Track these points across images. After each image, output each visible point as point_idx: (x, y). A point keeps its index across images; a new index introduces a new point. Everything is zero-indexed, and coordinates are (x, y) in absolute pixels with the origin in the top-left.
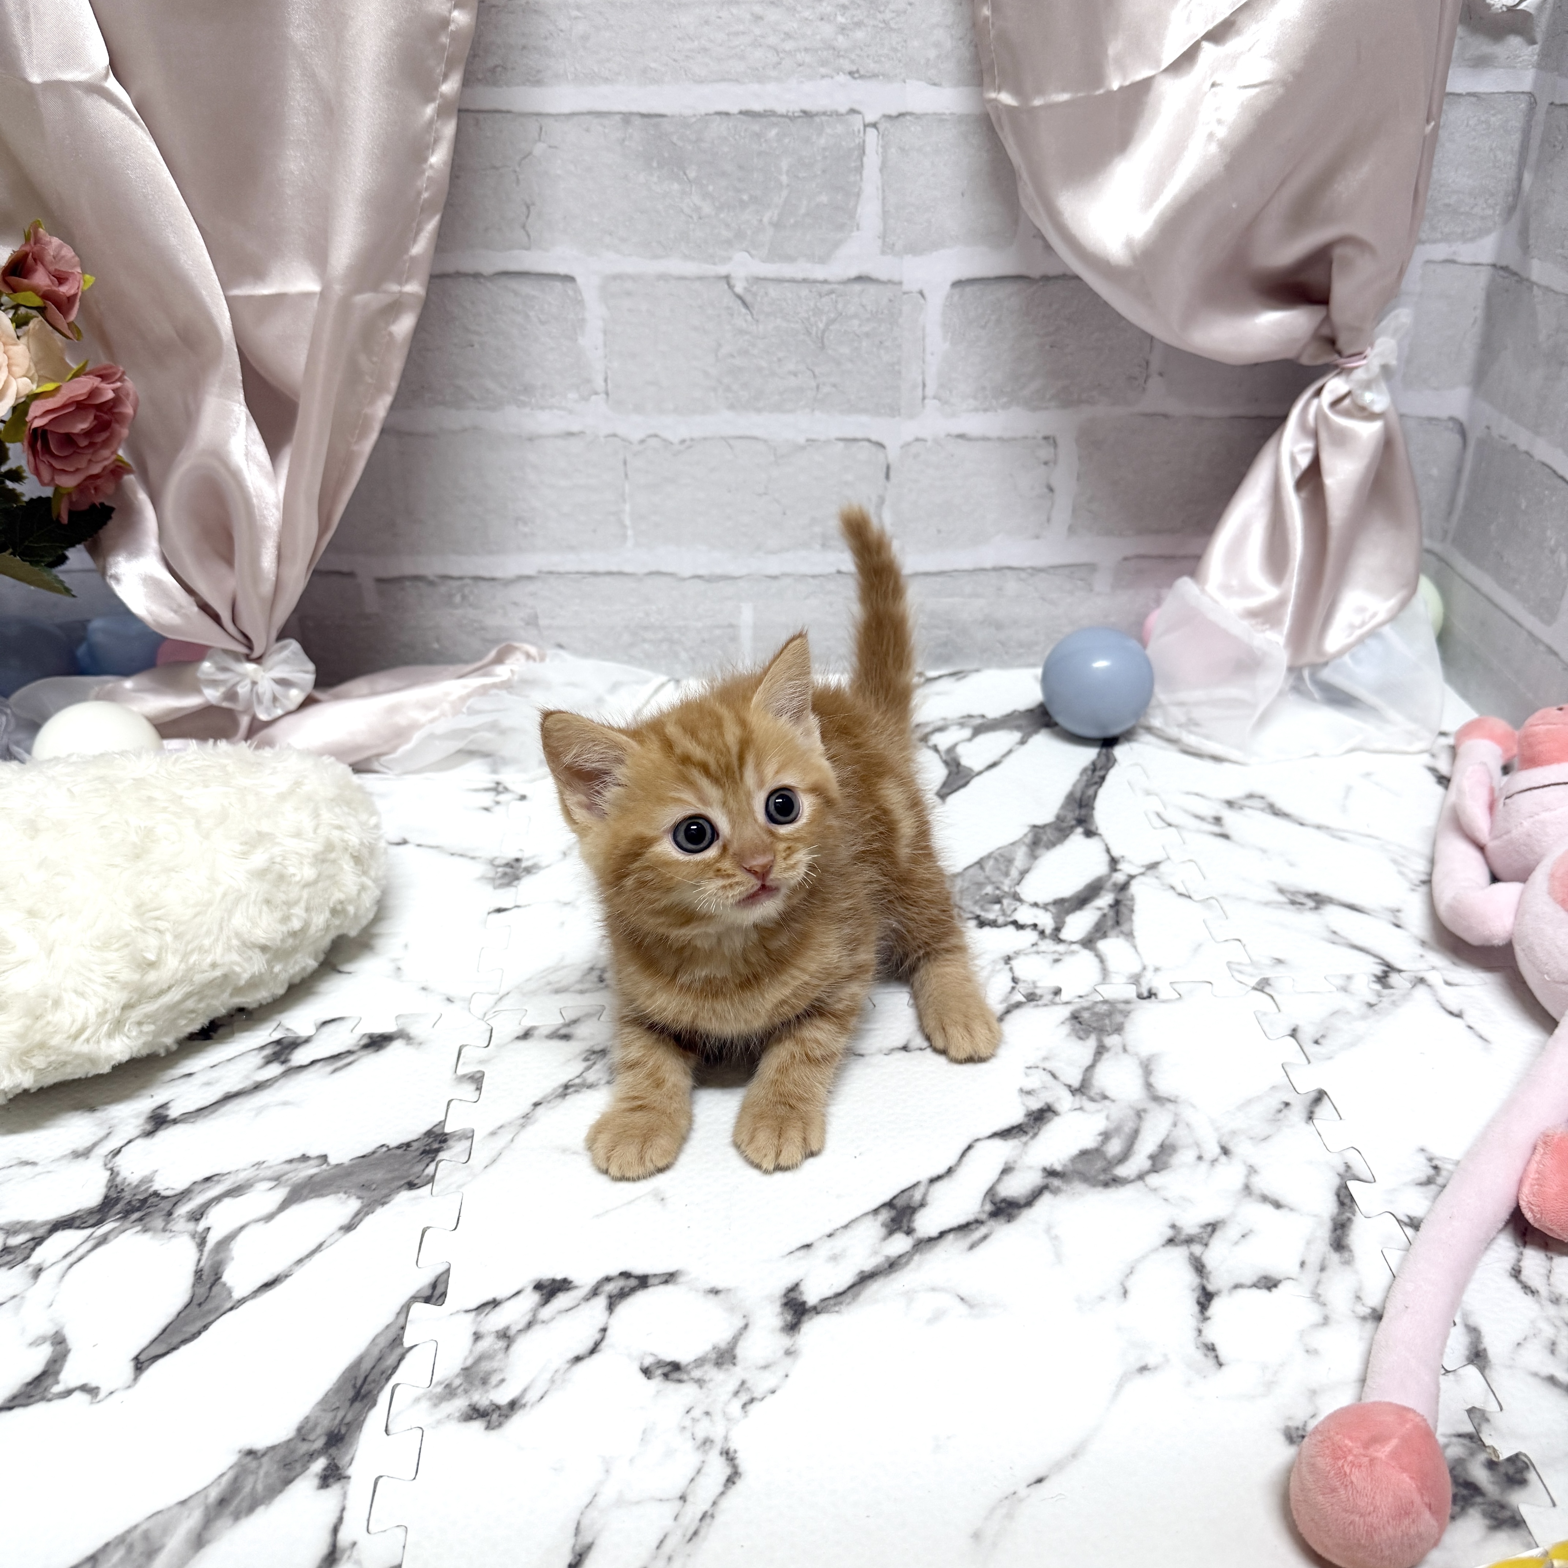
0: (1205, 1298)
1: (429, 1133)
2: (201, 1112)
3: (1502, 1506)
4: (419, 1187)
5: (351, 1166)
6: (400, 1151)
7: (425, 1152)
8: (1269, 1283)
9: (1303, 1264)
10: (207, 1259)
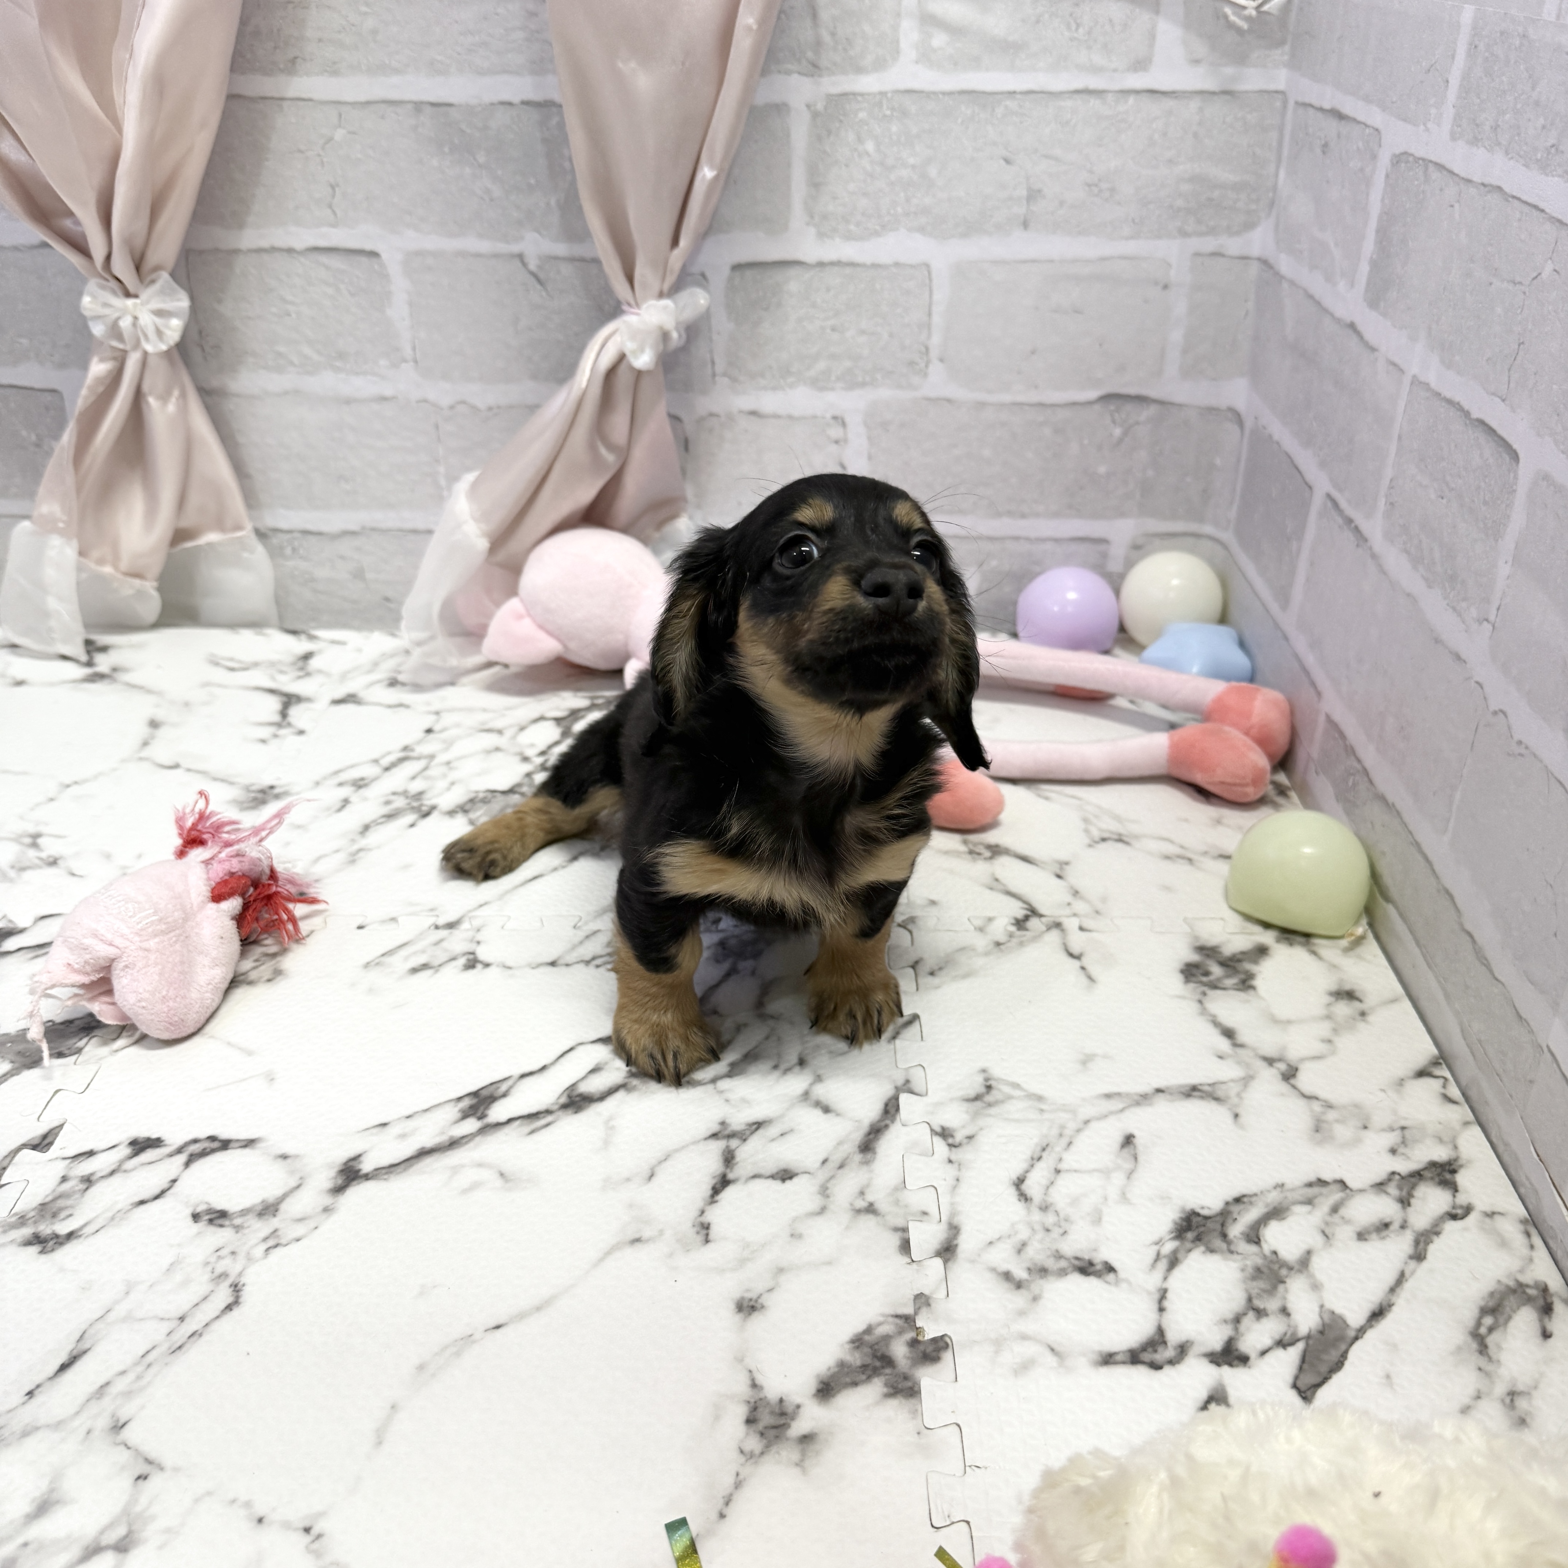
0: (721, 1185)
3: (906, 1378)
4: (68, 1056)
7: (81, 1030)
8: (785, 1176)
9: (825, 1161)
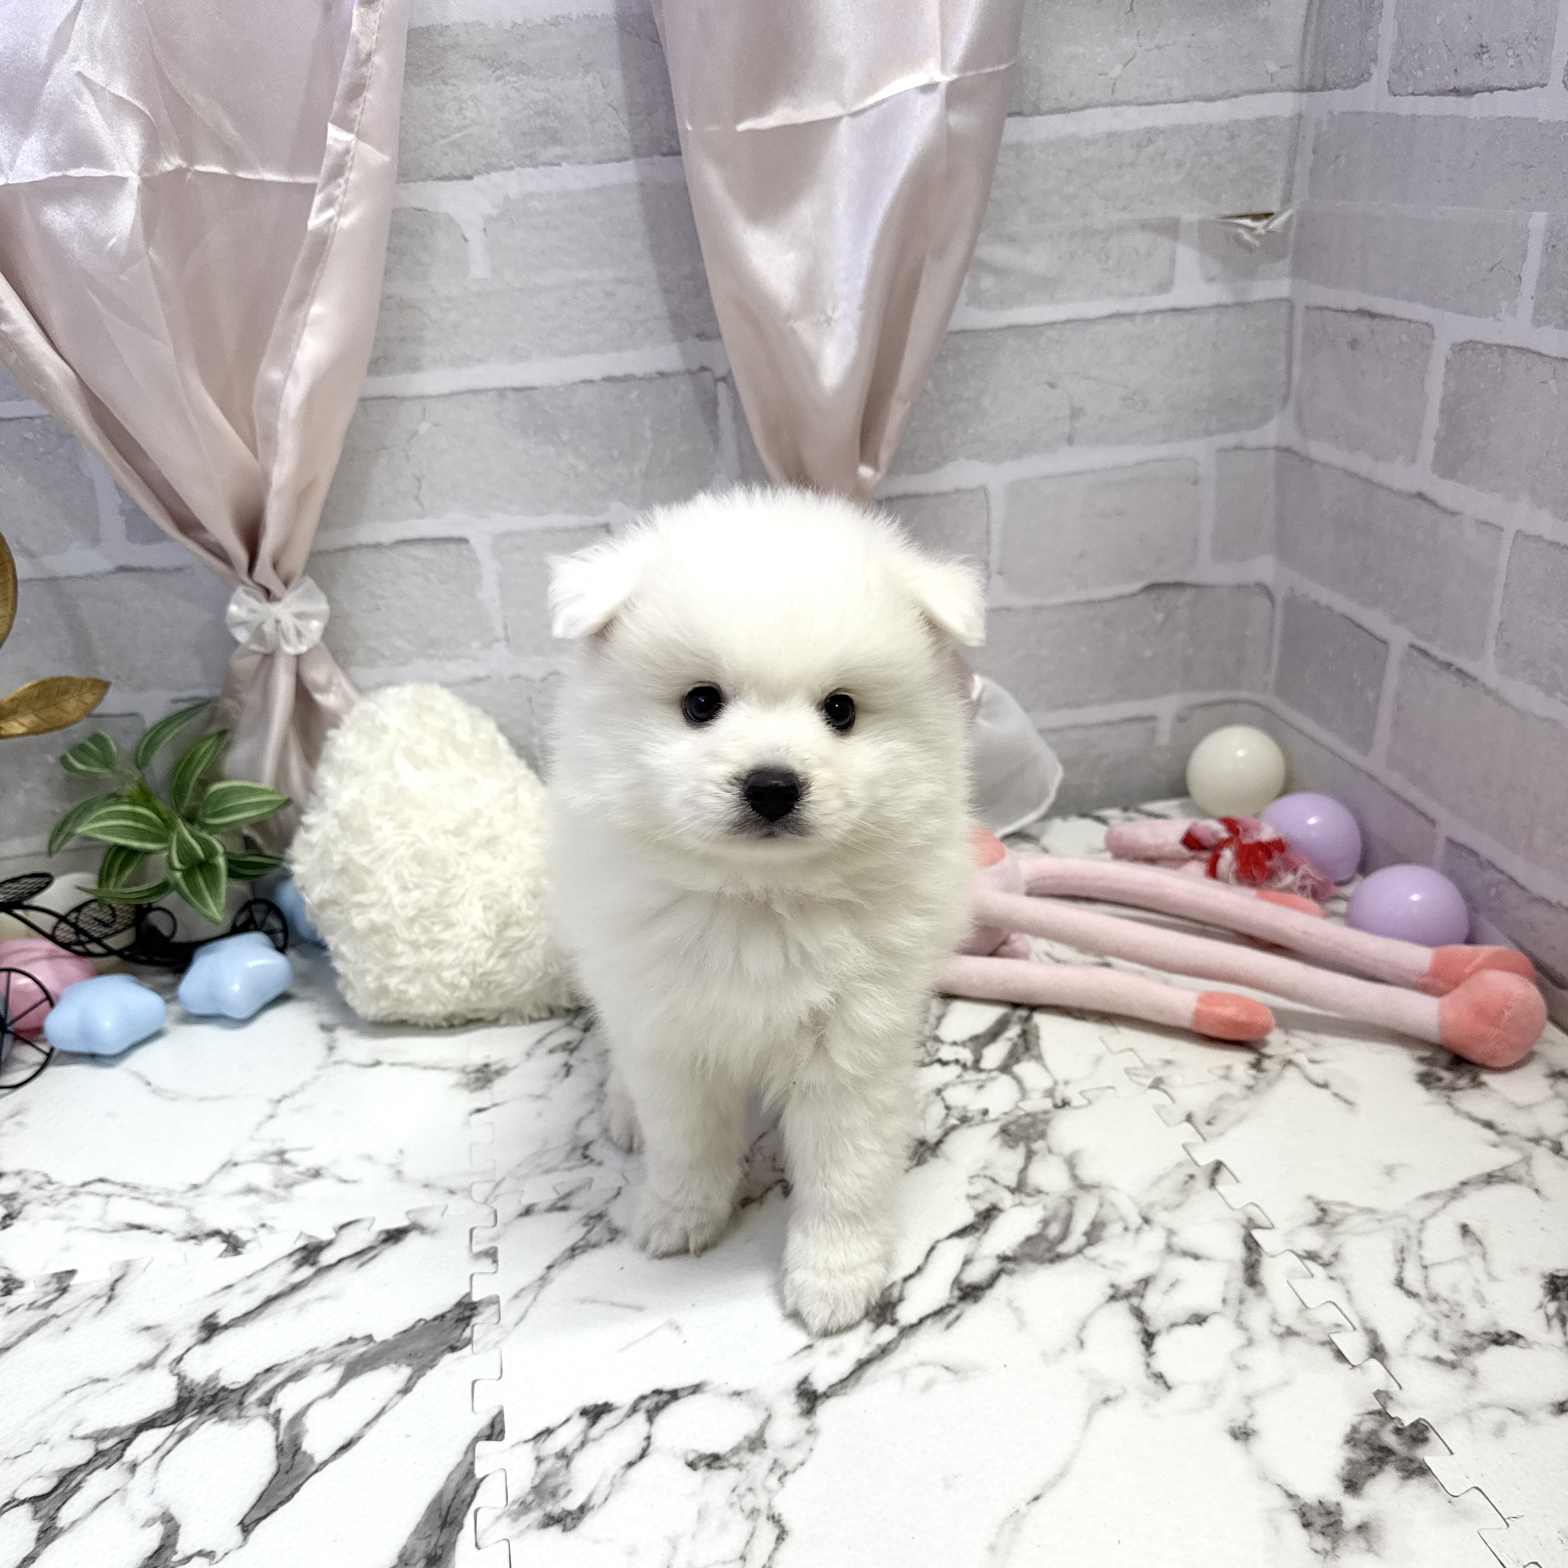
0: (1148, 1339)
1: (459, 1304)
2: (248, 1316)
3: (1410, 1460)
4: (461, 1349)
5: (395, 1340)
6: (437, 1322)
7: (459, 1320)
8: (1199, 1319)
9: (1224, 1301)
10: (284, 1435)
